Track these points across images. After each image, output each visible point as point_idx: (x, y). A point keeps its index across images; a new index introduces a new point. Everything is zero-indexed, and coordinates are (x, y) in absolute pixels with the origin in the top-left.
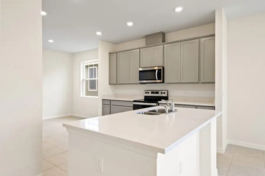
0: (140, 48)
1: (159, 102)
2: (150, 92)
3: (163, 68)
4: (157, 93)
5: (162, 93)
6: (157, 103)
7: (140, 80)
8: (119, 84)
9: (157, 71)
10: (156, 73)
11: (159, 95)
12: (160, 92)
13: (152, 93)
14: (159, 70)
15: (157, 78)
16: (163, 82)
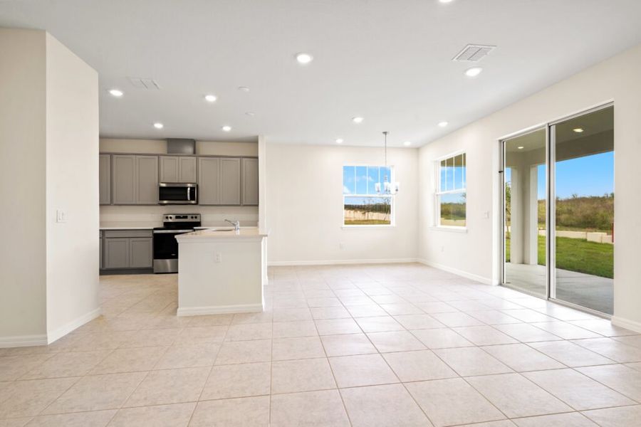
0: (158, 155)
1: (195, 228)
2: (173, 216)
3: (197, 186)
4: (186, 217)
5: (192, 217)
6: (192, 229)
7: (160, 200)
8: (116, 205)
9: (189, 189)
10: (189, 192)
11: (189, 220)
12: (189, 217)
13: (177, 217)
14: (192, 189)
15: (189, 198)
16: (197, 204)
